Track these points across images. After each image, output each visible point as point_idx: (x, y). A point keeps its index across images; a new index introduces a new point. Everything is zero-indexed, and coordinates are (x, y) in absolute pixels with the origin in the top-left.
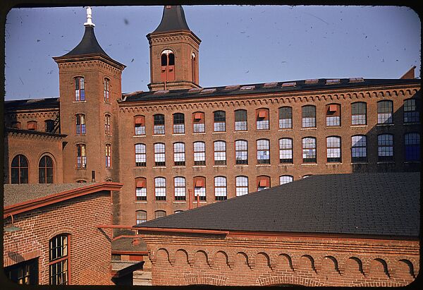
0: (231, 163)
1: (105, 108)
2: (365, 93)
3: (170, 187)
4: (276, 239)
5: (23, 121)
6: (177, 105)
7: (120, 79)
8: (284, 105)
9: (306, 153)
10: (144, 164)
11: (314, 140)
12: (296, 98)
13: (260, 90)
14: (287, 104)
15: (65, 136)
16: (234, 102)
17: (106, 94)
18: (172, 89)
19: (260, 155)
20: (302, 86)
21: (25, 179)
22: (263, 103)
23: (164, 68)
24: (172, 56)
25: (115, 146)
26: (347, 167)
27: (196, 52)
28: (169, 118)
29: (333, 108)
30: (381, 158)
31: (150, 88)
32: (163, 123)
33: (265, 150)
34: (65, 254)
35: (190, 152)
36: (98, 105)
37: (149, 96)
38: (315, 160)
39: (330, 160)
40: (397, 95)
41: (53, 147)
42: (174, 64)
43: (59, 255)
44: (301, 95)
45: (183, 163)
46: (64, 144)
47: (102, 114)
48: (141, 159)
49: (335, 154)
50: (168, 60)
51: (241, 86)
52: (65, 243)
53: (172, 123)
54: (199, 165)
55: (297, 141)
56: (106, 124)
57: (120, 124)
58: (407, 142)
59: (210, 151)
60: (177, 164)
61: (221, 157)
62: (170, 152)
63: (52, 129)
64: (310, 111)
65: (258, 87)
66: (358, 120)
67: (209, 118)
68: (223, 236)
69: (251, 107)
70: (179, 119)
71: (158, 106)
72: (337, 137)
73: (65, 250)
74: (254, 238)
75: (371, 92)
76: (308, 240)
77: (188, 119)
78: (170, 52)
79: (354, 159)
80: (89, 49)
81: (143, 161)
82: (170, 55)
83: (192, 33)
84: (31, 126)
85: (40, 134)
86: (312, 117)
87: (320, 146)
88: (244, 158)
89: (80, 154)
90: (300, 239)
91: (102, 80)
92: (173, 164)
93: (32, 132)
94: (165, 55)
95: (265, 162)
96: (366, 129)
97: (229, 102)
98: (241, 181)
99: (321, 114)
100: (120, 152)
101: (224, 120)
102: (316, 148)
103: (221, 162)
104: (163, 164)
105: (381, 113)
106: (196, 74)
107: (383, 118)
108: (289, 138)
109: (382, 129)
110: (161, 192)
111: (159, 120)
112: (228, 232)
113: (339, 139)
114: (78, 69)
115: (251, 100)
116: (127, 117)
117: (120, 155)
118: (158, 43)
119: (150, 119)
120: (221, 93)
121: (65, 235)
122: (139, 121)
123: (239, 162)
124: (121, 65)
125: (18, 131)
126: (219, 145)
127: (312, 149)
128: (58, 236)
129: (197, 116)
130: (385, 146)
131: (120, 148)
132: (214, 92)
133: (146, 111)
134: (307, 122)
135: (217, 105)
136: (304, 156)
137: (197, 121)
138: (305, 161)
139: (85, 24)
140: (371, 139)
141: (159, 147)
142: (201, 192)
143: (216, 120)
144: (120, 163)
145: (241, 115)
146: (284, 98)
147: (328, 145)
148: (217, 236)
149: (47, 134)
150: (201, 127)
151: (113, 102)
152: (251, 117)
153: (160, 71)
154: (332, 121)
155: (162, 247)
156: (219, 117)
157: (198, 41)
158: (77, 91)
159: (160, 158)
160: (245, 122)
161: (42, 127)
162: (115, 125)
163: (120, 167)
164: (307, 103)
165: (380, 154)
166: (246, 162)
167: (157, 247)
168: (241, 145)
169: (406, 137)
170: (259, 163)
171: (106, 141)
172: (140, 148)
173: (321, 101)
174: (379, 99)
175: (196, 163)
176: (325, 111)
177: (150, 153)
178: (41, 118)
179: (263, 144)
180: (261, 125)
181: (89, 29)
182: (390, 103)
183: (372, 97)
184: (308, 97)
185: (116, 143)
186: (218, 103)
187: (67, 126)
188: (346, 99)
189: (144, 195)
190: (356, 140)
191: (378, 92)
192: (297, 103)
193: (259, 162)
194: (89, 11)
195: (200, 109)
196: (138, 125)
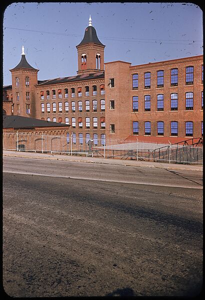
0: (70, 112)
1: (26, 89)
6: (54, 87)
8: (86, 86)
9: (94, 107)
12: (90, 82)
17: (28, 83)
19: (79, 108)
22: (79, 85)
24: (85, 56)
25: (33, 104)
27: (101, 52)
32: (49, 95)
33: (81, 106)
35: (58, 107)
36: (22, 88)
38: (97, 111)
39: (102, 110)
45: (55, 112)
46: (14, 104)
47: (24, 92)
49: (103, 107)
53: (52, 94)
56: (27, 96)
61: (67, 109)
62: (51, 107)
67: (63, 92)
69: (76, 87)
70: (54, 92)
77: (57, 92)
78: (85, 54)
81: (44, 111)
91: (24, 78)
97: (70, 85)
100: (36, 107)
101: (68, 93)
104: (50, 112)
106: (102, 64)
108: (89, 101)
114: (17, 74)
116: (38, 91)
117: (36, 109)
118: (80, 50)
119: (45, 93)
122: (42, 93)
126: (67, 104)
127: (96, 105)
133: (44, 90)
134: (94, 93)
135: (65, 86)
137: (60, 93)
138: (94, 111)
141: (48, 105)
146: (86, 83)
147: (101, 104)
150: (61, 96)
151: (32, 86)
152: (76, 92)
153: (81, 64)
154: (102, 92)
157: (103, 46)
158: (17, 83)
159: (49, 110)
162: (33, 95)
164: (94, 85)
168: (73, 104)
170: (79, 112)
171: (27, 103)
172: (43, 105)
173: (98, 83)
177: (45, 108)
179: (80, 103)
180: (80, 95)
181: (23, 56)
187: (14, 97)
192: (90, 84)
194: (23, 49)
195: (60, 88)
196: (42, 95)
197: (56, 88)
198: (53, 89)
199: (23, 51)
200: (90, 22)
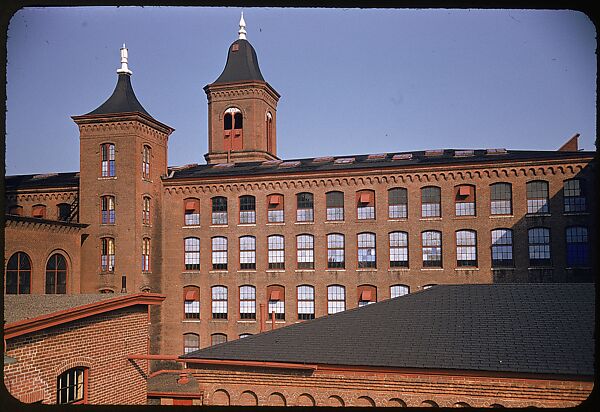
0: (321, 266)
1: (144, 188)
2: (508, 170)
3: (234, 300)
4: (385, 377)
5: (27, 204)
6: (246, 185)
7: (166, 148)
8: (396, 185)
9: (427, 252)
10: (197, 267)
11: (438, 235)
12: (413, 175)
13: (362, 164)
14: (400, 184)
15: (85, 226)
16: (326, 180)
17: (146, 168)
18: (238, 161)
19: (362, 256)
20: (421, 160)
21: (25, 288)
22: (366, 182)
23: (228, 132)
24: (239, 116)
25: (156, 239)
26: (485, 275)
27: (273, 111)
28: (234, 202)
29: (464, 191)
30: (534, 262)
31: (208, 160)
32: (224, 209)
33: (369, 249)
34: (80, 397)
35: (262, 250)
36: (134, 183)
37: (207, 171)
38: (439, 264)
39: (461, 263)
40: (553, 173)
41: (68, 242)
42: (241, 127)
43: (71, 397)
44: (420, 172)
45: (252, 266)
46: (84, 237)
47: (139, 195)
48: (192, 259)
49: (468, 254)
50: (234, 122)
51: (336, 158)
52: (81, 380)
53: (238, 209)
54: (275, 268)
55: (414, 236)
56: (144, 210)
57: (163, 211)
58: (569, 239)
59: (291, 249)
60: (244, 266)
61: (306, 257)
62: (234, 249)
63: (68, 216)
64: (432, 194)
65: (360, 159)
66: (500, 207)
67: (291, 202)
68: (309, 372)
69: (349, 188)
70: (248, 203)
71: (218, 186)
72: (471, 230)
73: (81, 391)
74: (353, 375)
75: (518, 169)
76: (431, 378)
77: (261, 203)
78: (237, 110)
79: (495, 263)
80: (124, 105)
81: (196, 262)
82: (237, 114)
83: (267, 85)
84: (37, 212)
85: (51, 222)
86: (436, 203)
87: (447, 243)
88: (339, 259)
89: (105, 252)
90: (419, 378)
91: (140, 148)
92: (239, 266)
93: (38, 220)
94: (229, 115)
95: (369, 265)
96: (512, 220)
97: (318, 180)
98: (336, 293)
99: (448, 199)
100: (163, 249)
101: (311, 206)
102: (441, 246)
103: (306, 265)
104: (223, 267)
105: (532, 198)
106: (273, 141)
107: (535, 205)
108: (403, 232)
109: (534, 221)
110: (220, 308)
111: (220, 204)
112: (316, 367)
113: (473, 235)
114: (107, 133)
115: (349, 179)
116: (173, 200)
117: (163, 254)
118: (219, 98)
119: (206, 203)
120: (307, 167)
121: (80, 369)
122: (190, 205)
123: (332, 265)
124: (167, 128)
125: (19, 219)
126: (305, 241)
127: (436, 247)
128: (71, 371)
129: (274, 200)
130: (539, 244)
131: (164, 242)
132: (298, 167)
133: (201, 193)
134: (428, 209)
135: (302, 185)
136: (425, 258)
137: (273, 206)
138: (426, 264)
139: (119, 71)
140: (519, 235)
141: (218, 243)
142: (277, 308)
143: (300, 206)
144: (164, 265)
145: (335, 199)
146: (396, 176)
147: (458, 242)
148: (300, 372)
149: (59, 223)
150: (278, 214)
151: (156, 179)
152: (350, 203)
153: (222, 135)
154: (464, 209)
155: (221, 387)
156: (304, 201)
157: (276, 96)
158: (105, 164)
159: (219, 258)
160: (341, 209)
161: (52, 214)
162: (158, 210)
163: (163, 270)
164: (428, 184)
165: (532, 255)
166: (341, 265)
167: (214, 387)
168: (335, 240)
169: (568, 233)
170: (360, 267)
171: (145, 234)
172: (192, 244)
173: (448, 180)
174: (529, 179)
175: (271, 266)
176: (454, 195)
177: (206, 251)
178: (51, 202)
179: (366, 240)
180: (364, 213)
181: (124, 78)
182: (544, 185)
183: (519, 177)
184: (429, 174)
185: (158, 236)
186: (303, 181)
187: (89, 213)
188: (483, 179)
189: (196, 310)
190: (497, 235)
191: (527, 169)
192: (414, 183)
193: (361, 265)
194: (124, 53)
195: (278, 190)
196: (190, 212)
197: (260, 191)
198: (244, 193)
199: (124, 60)
200: (242, 30)
